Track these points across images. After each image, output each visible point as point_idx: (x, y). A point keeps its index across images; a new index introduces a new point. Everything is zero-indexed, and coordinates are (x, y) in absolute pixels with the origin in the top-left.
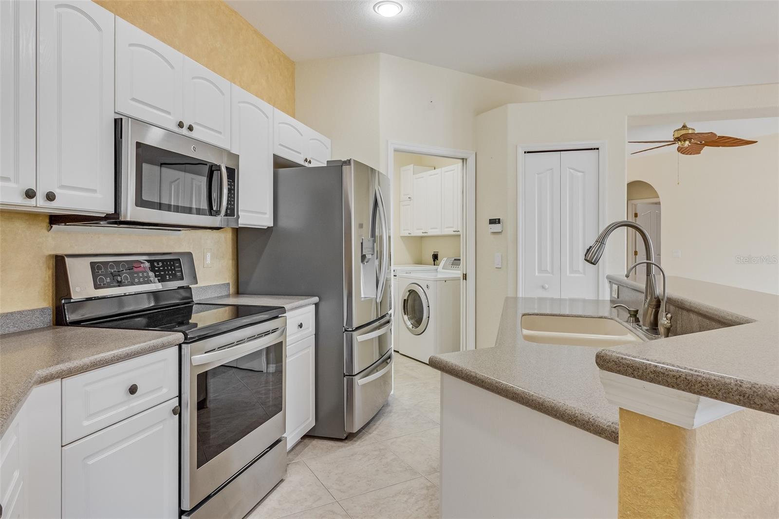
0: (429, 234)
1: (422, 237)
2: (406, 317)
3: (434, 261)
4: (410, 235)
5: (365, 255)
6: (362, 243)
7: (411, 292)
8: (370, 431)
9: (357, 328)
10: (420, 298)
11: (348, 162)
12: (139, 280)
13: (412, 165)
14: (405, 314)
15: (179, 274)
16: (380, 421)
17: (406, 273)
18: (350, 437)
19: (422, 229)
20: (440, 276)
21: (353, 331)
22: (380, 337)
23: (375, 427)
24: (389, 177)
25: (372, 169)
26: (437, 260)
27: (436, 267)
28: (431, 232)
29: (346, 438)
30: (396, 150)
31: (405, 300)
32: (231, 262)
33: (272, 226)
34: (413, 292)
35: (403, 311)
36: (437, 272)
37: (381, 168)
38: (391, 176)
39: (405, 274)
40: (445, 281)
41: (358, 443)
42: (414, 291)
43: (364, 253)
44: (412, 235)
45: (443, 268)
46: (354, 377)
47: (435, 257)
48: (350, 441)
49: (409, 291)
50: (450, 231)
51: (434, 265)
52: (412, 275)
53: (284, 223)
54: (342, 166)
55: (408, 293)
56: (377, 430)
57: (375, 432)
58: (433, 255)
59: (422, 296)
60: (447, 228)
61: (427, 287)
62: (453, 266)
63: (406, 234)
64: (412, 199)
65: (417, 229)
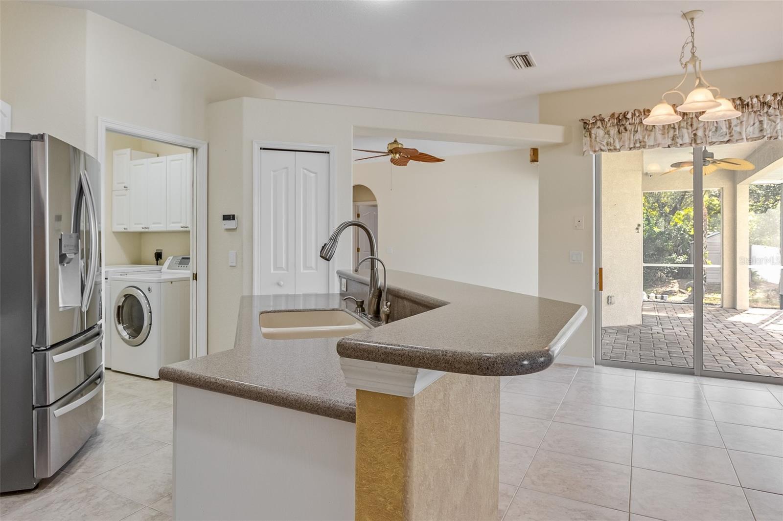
0: (151, 230)
1: (141, 233)
2: (120, 327)
3: (157, 260)
4: (125, 230)
5: (65, 254)
6: (61, 240)
7: (128, 297)
8: (72, 471)
9: (53, 346)
10: (140, 303)
11: (40, 137)
13: (129, 150)
14: (119, 323)
16: (87, 455)
17: (121, 275)
18: (43, 484)
19: (141, 224)
20: (164, 277)
21: (47, 350)
22: (86, 354)
23: (79, 464)
24: (99, 160)
25: (75, 149)
26: (161, 259)
27: (159, 267)
28: (153, 228)
29: (36, 487)
30: (108, 130)
31: (119, 307)
34: (130, 297)
35: (116, 319)
36: (161, 273)
37: (88, 149)
38: (101, 159)
39: (119, 277)
40: (172, 283)
41: (54, 489)
42: (132, 295)
43: (63, 252)
44: (129, 230)
45: (169, 268)
46: (48, 408)
47: (158, 256)
48: (43, 489)
49: (125, 296)
50: (177, 227)
51: (157, 264)
52: (129, 277)
54: (30, 141)
55: (124, 299)
56: (83, 467)
57: (79, 471)
58: (155, 254)
59: (143, 301)
60: (173, 223)
61: (149, 291)
62: (180, 266)
63: (121, 229)
64: (128, 188)
65: (135, 224)
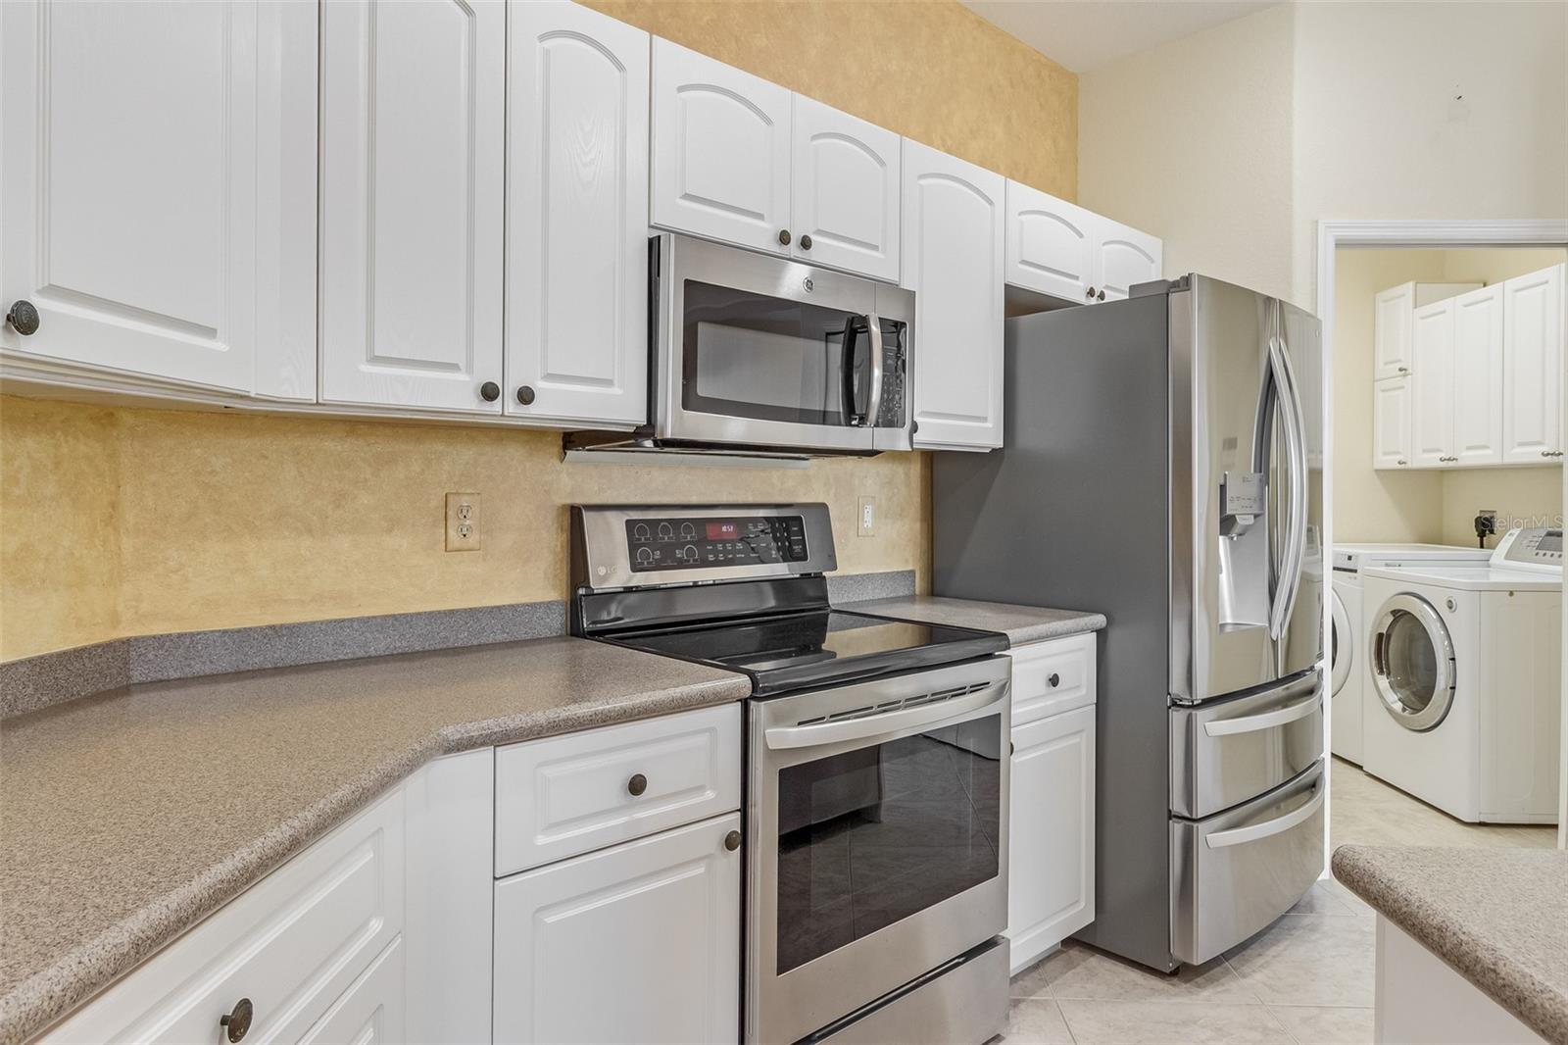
0: (1461, 463)
1: (1442, 472)
2: (1383, 682)
3: (1482, 535)
4: (1403, 466)
5: (1234, 516)
6: (1223, 488)
7: (1399, 615)
8: (1245, 969)
9: (1208, 702)
10: (1427, 632)
11: (1185, 283)
12: (716, 556)
13: (1411, 285)
14: (1381, 672)
15: (797, 548)
16: (1280, 947)
17: (1387, 565)
18: (1182, 972)
19: (1439, 450)
20: (1496, 578)
21: (1193, 707)
22: (1287, 728)
23: (1260, 961)
24: (1319, 317)
25: (1269, 300)
26: (1492, 532)
27: (1485, 551)
28: (1468, 458)
29: (1175, 973)
30: (1341, 245)
31: (1380, 636)
32: (918, 526)
33: (1000, 444)
34: (1406, 617)
35: (1374, 662)
36: (1489, 566)
37: (1300, 300)
38: (1326, 313)
39: (1383, 569)
40: (1511, 594)
41: (1205, 993)
42: (1409, 613)
43: (1228, 512)
44: (1409, 465)
45: (1507, 557)
46: (1195, 825)
47: (1485, 527)
48: (1186, 982)
49: (1394, 612)
50: (1533, 455)
51: (1482, 546)
52: (1406, 571)
53: (1029, 438)
54: (1168, 295)
55: (1391, 618)
56: (1266, 971)
57: (1258, 976)
58: (1476, 520)
59: (1435, 631)
60: (1521, 444)
61: (1450, 608)
62: (1541, 552)
63: (1391, 463)
64: (1410, 371)
65: (1424, 451)
